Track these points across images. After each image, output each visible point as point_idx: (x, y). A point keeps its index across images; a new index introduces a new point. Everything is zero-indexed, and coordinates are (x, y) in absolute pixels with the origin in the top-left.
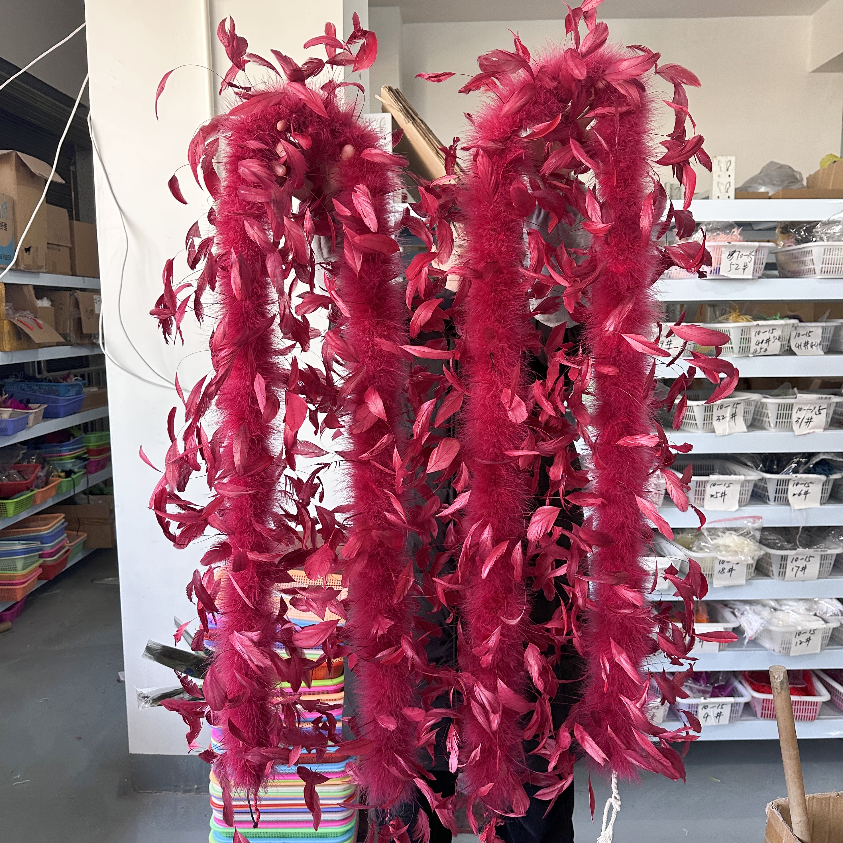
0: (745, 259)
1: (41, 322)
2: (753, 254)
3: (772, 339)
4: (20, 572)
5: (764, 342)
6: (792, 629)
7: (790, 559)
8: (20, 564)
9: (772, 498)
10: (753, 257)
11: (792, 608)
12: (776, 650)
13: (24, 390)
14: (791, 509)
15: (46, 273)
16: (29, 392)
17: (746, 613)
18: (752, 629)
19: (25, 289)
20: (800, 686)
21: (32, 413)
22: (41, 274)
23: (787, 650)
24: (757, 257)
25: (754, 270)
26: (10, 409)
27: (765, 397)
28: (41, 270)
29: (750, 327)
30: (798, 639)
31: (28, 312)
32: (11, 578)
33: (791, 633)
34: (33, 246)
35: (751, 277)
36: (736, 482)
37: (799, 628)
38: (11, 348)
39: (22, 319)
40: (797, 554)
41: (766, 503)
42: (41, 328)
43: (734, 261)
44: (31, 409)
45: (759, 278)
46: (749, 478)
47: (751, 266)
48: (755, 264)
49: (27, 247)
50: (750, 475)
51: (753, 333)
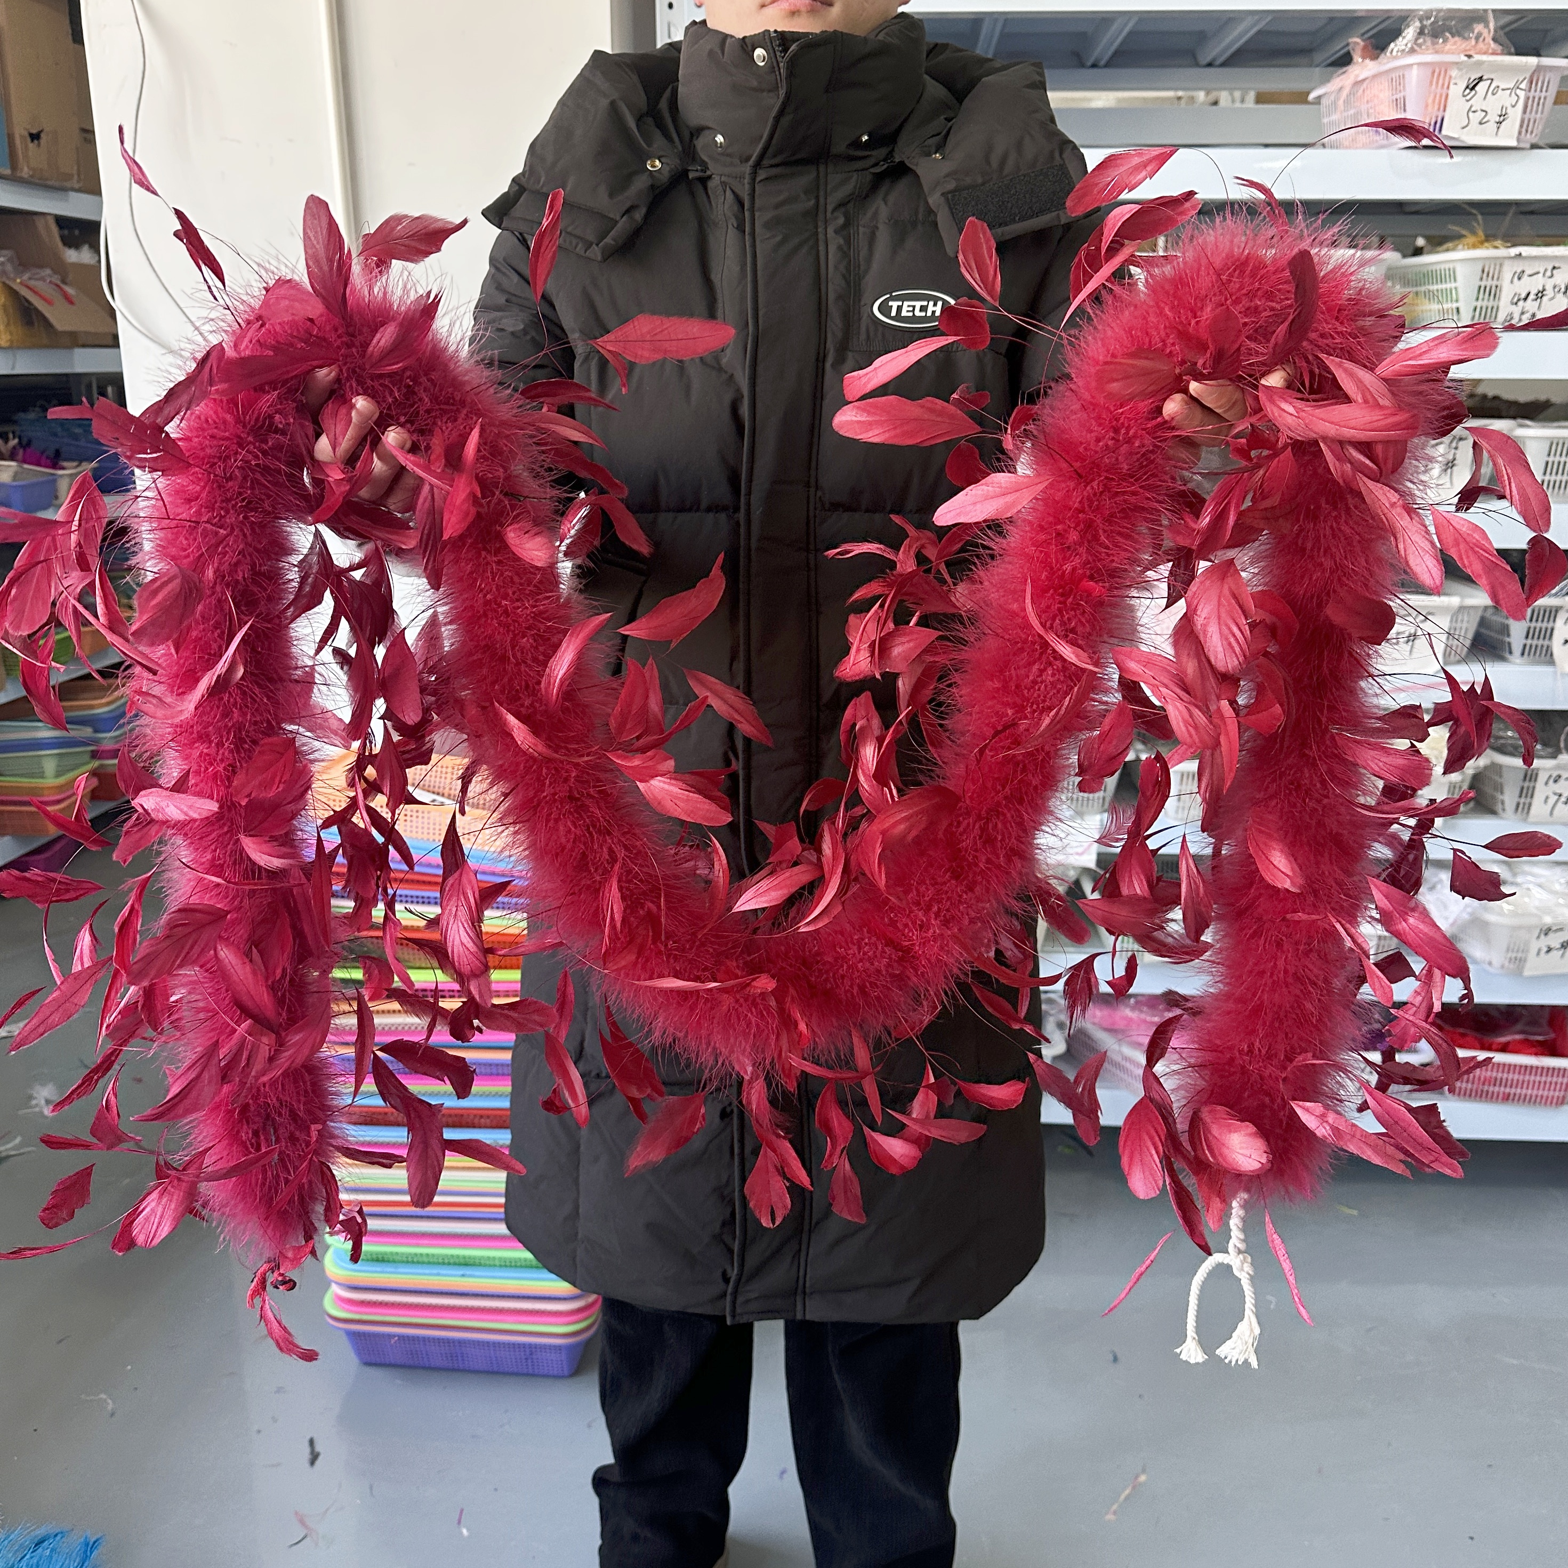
0: (1505, 99)
1: (70, 291)
2: (1523, 86)
3: (1549, 292)
4: (50, 780)
5: (1532, 296)
6: (1533, 921)
7: (1542, 777)
8: (50, 766)
9: (1517, 648)
10: (1522, 94)
11: (1539, 881)
12: (1495, 962)
13: (55, 435)
14: (1555, 673)
15: (79, 190)
19: (40, 223)
20: (1540, 1038)
21: (62, 476)
22: (73, 194)
23: (1517, 963)
24: (1532, 94)
25: (1521, 126)
28: (68, 184)
29: (1500, 261)
30: (1544, 942)
31: (48, 271)
32: (33, 791)
33: (1529, 929)
34: (47, 129)
35: (1513, 143)
36: (1444, 609)
37: (1548, 920)
38: (11, 341)
39: (32, 283)
40: (1558, 767)
42: (71, 302)
43: (1477, 102)
44: (63, 468)
45: (1534, 146)
46: (1470, 602)
47: (1515, 115)
48: (1525, 112)
49: (34, 131)
50: (1471, 596)
51: (1507, 274)
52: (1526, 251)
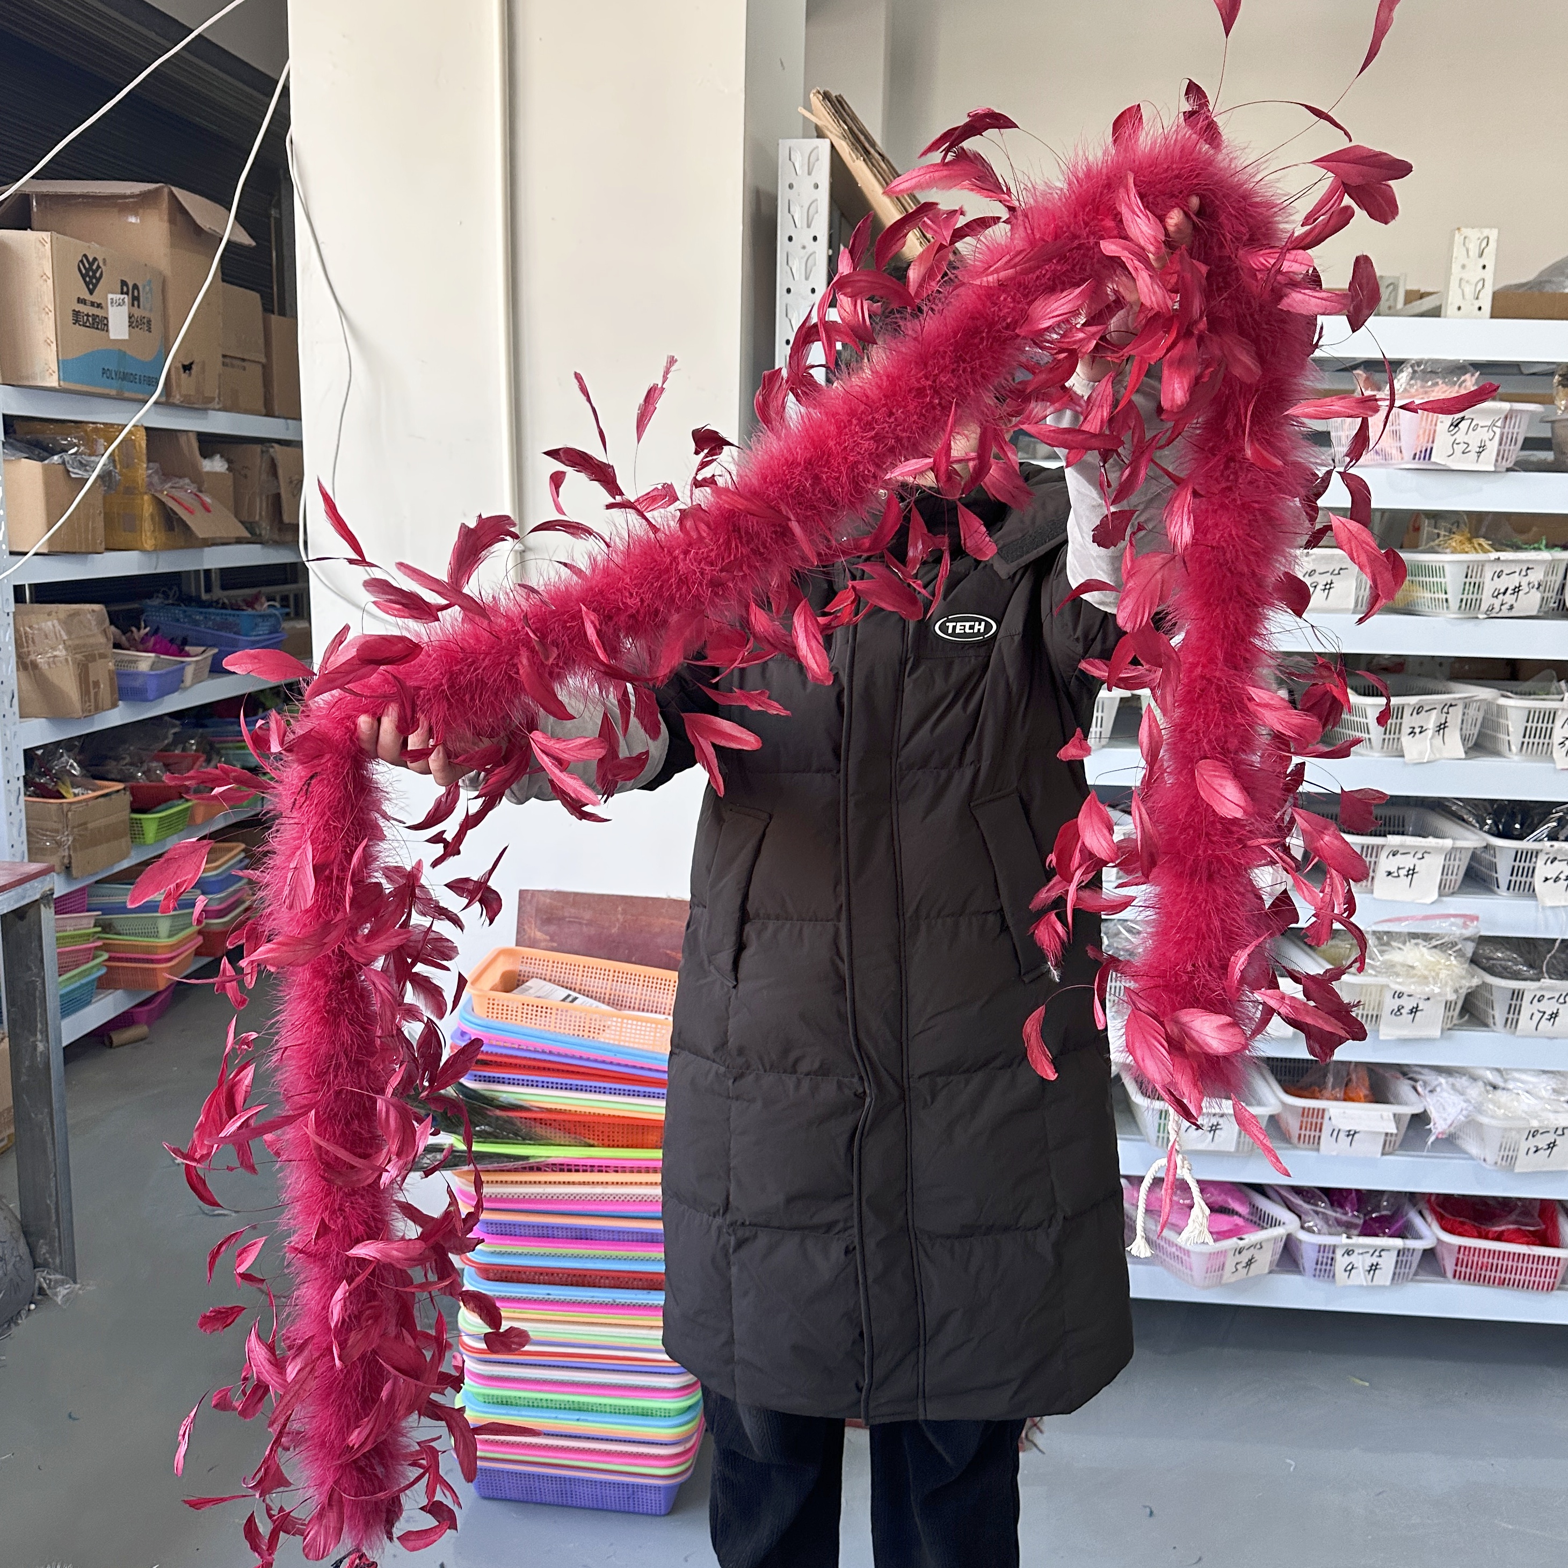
0: (1484, 434)
1: (208, 500)
2: (1499, 424)
3: (1525, 588)
4: (164, 941)
5: (1510, 591)
6: (1521, 1124)
7: (1527, 997)
8: (164, 926)
9: (1503, 883)
10: (1498, 431)
11: (1527, 1088)
12: (1488, 1159)
13: (178, 620)
14: (1537, 906)
15: (219, 410)
16: (186, 626)
17: (1438, 1089)
18: (1445, 1120)
19: (183, 439)
20: (1532, 1229)
21: (189, 663)
22: (210, 412)
23: (1509, 1161)
24: (1506, 430)
25: (1498, 455)
26: (152, 655)
27: (1503, 696)
28: (210, 406)
29: (1482, 564)
30: (1532, 1143)
31: (187, 481)
32: (148, 949)
33: (1519, 1130)
34: (197, 361)
35: (1492, 469)
36: (1438, 850)
37: (1535, 1124)
38: (156, 546)
39: (176, 493)
40: (1541, 989)
41: (1492, 892)
42: (208, 510)
43: (1460, 436)
44: (188, 655)
45: (1508, 470)
46: (1460, 844)
47: (1493, 447)
48: (1500, 444)
49: (187, 363)
50: (1466, 839)
51: (1488, 574)
52: (1504, 555)
